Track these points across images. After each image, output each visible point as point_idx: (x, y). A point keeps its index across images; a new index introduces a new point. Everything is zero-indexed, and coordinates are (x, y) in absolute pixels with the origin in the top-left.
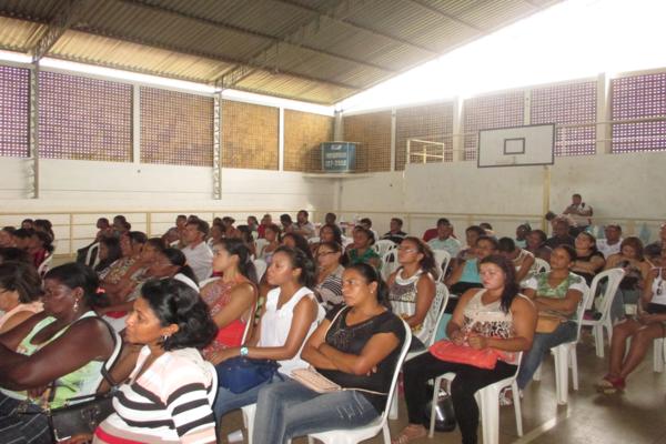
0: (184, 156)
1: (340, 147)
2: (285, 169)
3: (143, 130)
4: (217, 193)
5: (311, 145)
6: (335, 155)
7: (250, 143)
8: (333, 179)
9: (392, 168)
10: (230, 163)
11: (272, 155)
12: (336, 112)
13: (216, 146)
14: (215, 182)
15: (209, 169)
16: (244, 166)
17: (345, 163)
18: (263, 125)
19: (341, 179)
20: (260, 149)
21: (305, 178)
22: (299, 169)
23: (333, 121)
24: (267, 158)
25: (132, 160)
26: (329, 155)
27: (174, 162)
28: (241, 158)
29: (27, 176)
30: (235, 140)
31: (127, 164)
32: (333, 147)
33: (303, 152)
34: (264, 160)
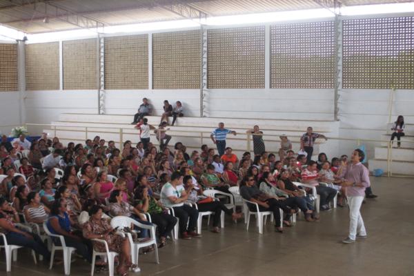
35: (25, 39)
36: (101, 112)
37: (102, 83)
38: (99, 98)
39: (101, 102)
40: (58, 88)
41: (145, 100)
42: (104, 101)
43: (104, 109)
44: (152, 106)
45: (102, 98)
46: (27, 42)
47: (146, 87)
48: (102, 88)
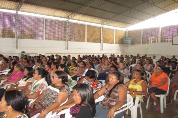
0: (95, 41)
1: (128, 38)
2: (115, 44)
3: (87, 35)
4: (102, 49)
5: (121, 38)
6: (127, 40)
7: (108, 38)
8: (125, 46)
9: (142, 43)
10: (104, 42)
11: (113, 40)
12: (126, 30)
13: (101, 38)
14: (101, 46)
15: (100, 43)
16: (107, 43)
17: (129, 42)
18: (111, 33)
19: (127, 46)
20: (110, 39)
21: (120, 46)
22: (118, 44)
23: (126, 32)
24: (112, 41)
25: (85, 42)
26: (126, 40)
27: (93, 42)
28: (106, 41)
29: (66, 45)
30: (105, 37)
31: (84, 43)
32: (127, 39)
33: (119, 39)
34: (111, 41)
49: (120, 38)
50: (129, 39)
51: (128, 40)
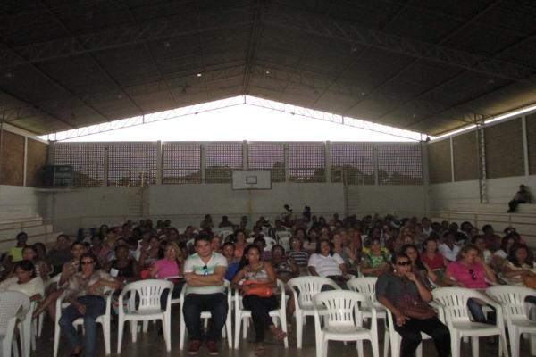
6: (62, 175)
8: (47, 193)
11: (20, 173)
12: (49, 141)
19: (54, 193)
22: (32, 186)
23: (48, 148)
24: (18, 176)
32: (61, 169)
35: (428, 139)
36: (484, 201)
37: (484, 173)
38: (481, 187)
39: (483, 192)
40: (450, 181)
41: (522, 187)
42: (486, 190)
43: (486, 198)
44: (529, 193)
45: (484, 188)
46: (430, 142)
47: (522, 173)
48: (484, 177)
49: (36, 166)
50: (68, 171)
51: (65, 175)
